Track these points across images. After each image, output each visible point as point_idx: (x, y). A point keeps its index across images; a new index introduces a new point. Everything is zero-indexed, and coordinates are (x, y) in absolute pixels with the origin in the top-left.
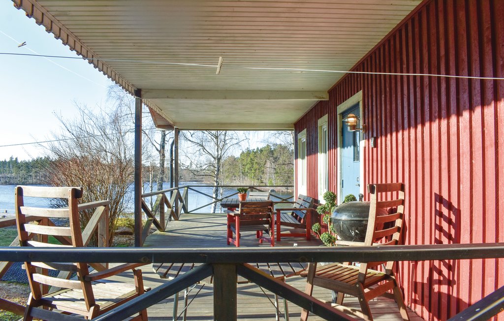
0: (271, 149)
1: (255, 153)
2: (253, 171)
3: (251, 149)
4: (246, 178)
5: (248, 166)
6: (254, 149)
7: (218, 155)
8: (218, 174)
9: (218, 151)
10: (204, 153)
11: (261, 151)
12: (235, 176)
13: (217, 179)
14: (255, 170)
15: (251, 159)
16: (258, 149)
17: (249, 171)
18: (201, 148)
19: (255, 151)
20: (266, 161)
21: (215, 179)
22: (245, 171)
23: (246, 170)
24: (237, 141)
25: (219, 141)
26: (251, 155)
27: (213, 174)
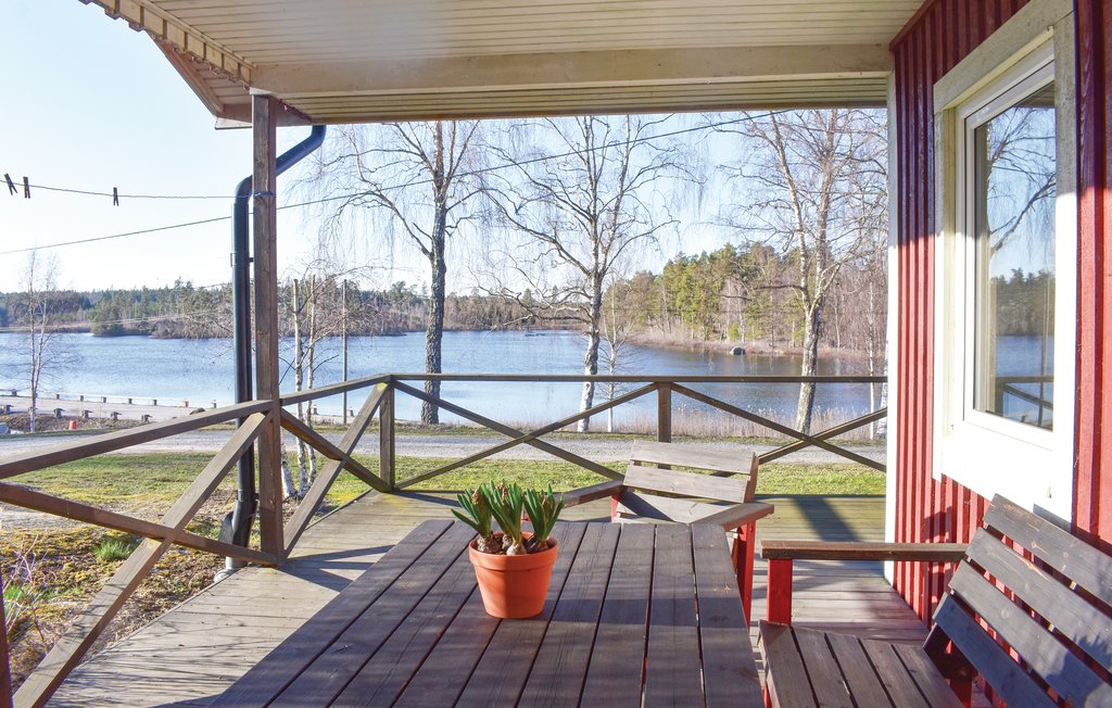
0: (735, 254)
1: (698, 263)
2: (694, 305)
3: (689, 253)
4: (678, 322)
5: (682, 294)
6: (696, 256)
7: (597, 264)
8: (597, 316)
9: (596, 255)
10: (561, 260)
11: (713, 258)
12: (652, 318)
13: (595, 327)
14: (699, 302)
15: (690, 278)
16: (704, 254)
17: (684, 307)
18: (554, 246)
19: (698, 259)
20: (723, 283)
21: (590, 328)
22: (674, 305)
23: (678, 303)
24: (648, 228)
25: (599, 228)
26: (688, 269)
27: (584, 317)
